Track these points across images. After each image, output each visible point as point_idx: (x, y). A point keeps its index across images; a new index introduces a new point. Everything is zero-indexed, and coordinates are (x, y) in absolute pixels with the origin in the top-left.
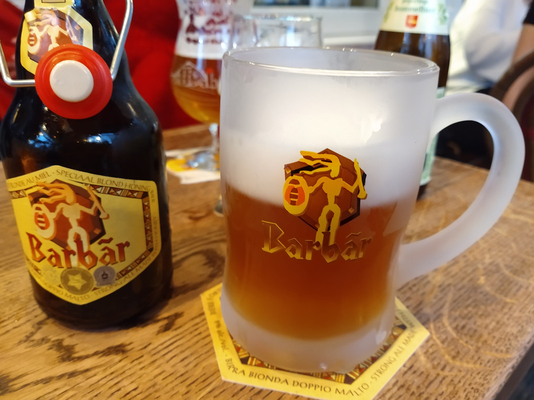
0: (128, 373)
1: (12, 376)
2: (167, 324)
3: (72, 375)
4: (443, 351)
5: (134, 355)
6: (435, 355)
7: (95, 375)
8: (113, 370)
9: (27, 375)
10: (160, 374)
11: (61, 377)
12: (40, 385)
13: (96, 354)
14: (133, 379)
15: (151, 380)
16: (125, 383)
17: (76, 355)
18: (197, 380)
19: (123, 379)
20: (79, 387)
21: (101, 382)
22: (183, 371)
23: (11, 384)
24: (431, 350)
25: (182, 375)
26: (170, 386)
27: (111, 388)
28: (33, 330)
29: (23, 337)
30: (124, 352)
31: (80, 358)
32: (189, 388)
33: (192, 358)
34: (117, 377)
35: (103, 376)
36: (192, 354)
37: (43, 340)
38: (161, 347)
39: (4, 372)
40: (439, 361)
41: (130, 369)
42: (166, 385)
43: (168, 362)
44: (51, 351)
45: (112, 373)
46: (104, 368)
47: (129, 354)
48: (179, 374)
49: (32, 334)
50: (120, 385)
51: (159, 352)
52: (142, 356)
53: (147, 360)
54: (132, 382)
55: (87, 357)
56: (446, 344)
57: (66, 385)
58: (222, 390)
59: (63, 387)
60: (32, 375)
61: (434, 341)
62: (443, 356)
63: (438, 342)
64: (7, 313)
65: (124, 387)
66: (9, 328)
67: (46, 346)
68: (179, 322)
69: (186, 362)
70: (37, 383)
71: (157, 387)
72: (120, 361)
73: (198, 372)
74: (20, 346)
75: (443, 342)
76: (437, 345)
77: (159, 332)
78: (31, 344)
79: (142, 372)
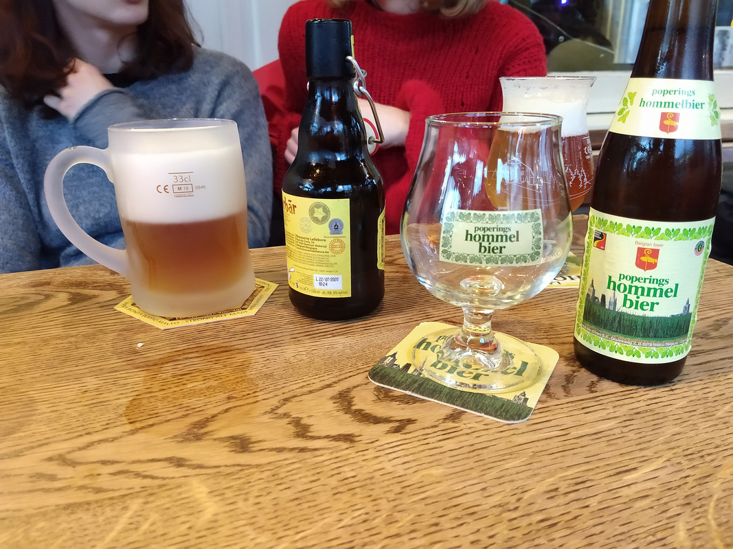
0: (351, 461)
1: (253, 439)
2: (397, 427)
3: (302, 450)
5: (360, 446)
7: (322, 455)
8: (338, 454)
9: (265, 441)
10: (380, 470)
11: (292, 450)
12: (274, 453)
13: (327, 437)
14: (354, 468)
15: (371, 473)
16: (346, 469)
17: (310, 434)
19: (344, 466)
20: (306, 462)
21: (325, 463)
22: (402, 473)
23: (251, 446)
25: (400, 476)
26: (387, 483)
27: (333, 469)
28: (278, 404)
29: (268, 409)
30: (352, 441)
31: (313, 438)
32: (403, 490)
33: (414, 464)
34: (340, 461)
35: (329, 458)
36: (414, 460)
37: (285, 414)
38: (387, 446)
39: (247, 435)
41: (353, 458)
42: (383, 481)
43: (390, 461)
44: (289, 425)
45: (337, 458)
46: (331, 451)
47: (356, 444)
48: (397, 475)
49: (277, 408)
50: (341, 469)
51: (383, 450)
52: (367, 450)
53: (371, 454)
54: (353, 470)
55: (319, 438)
57: (295, 457)
58: (435, 501)
59: (292, 459)
60: (270, 442)
64: (260, 386)
65: (344, 472)
66: (259, 399)
67: (287, 420)
68: (410, 427)
69: (407, 466)
70: (272, 450)
71: (373, 480)
72: (347, 449)
73: (416, 478)
74: (264, 416)
77: (388, 432)
78: (274, 416)
79: (364, 463)
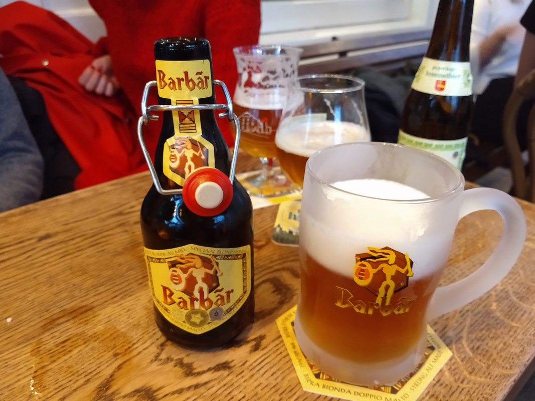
0: (236, 385)
1: (154, 388)
2: (255, 345)
3: (197, 386)
4: (462, 368)
5: (237, 370)
6: (456, 371)
7: (213, 387)
8: (224, 382)
9: (164, 387)
10: (259, 385)
11: (189, 388)
12: (176, 395)
13: (209, 370)
14: (240, 389)
15: (254, 390)
16: (235, 392)
17: (195, 371)
18: (286, 390)
19: (233, 390)
20: (204, 396)
21: (219, 392)
22: (274, 383)
23: (155, 394)
24: (453, 367)
25: (274, 386)
26: (267, 395)
27: (226, 396)
28: (158, 351)
29: (152, 357)
30: (229, 368)
31: (199, 374)
32: (281, 396)
33: (279, 373)
34: (229, 388)
35: (219, 387)
36: (278, 370)
37: (168, 359)
38: (255, 364)
39: (147, 385)
40: (459, 376)
41: (236, 381)
42: (265, 394)
43: (262, 376)
44: (176, 368)
45: (225, 385)
46: (218, 381)
47: (233, 369)
48: (272, 386)
49: (159, 354)
50: (232, 394)
51: (254, 368)
52: (243, 372)
53: (247, 374)
54: (240, 392)
55: (204, 372)
56: (465, 362)
57: (194, 395)
58: (304, 398)
59: (193, 396)
60: (168, 387)
61: (456, 359)
62: (462, 372)
63: (459, 360)
64: (135, 337)
65: (236, 395)
66: (140, 349)
67: (172, 364)
68: (264, 343)
69: (275, 376)
70: (173, 393)
71: (259, 396)
72: (228, 375)
73: (285, 384)
74: (152, 364)
75: (462, 361)
76: (458, 363)
77: (251, 352)
78: (160, 362)
79: (246, 384)
